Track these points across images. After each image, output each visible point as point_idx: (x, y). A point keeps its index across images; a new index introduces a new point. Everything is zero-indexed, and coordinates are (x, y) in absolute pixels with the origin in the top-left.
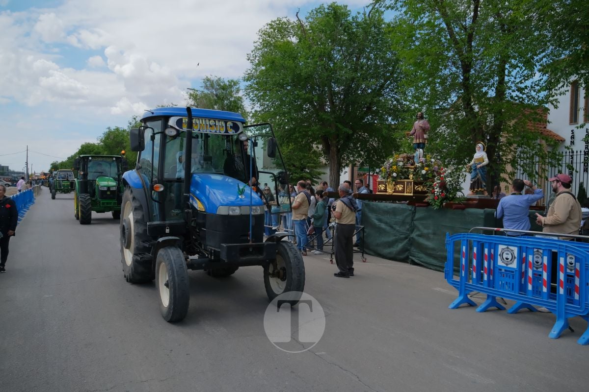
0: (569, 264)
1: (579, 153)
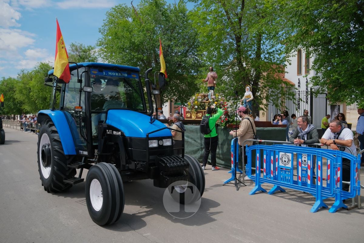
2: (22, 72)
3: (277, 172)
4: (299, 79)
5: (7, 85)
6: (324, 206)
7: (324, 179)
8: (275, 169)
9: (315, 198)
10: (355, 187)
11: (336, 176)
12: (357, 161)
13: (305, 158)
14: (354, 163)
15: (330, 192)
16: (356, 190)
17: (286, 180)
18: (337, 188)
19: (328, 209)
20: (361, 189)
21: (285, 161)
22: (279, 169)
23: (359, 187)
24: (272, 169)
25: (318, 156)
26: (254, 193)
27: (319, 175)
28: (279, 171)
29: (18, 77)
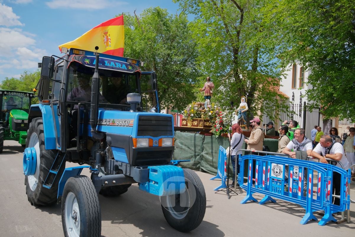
0: (295, 173)
1: (297, 105)
2: (25, 73)
3: (268, 183)
4: (293, 92)
5: (9, 85)
6: (313, 218)
7: (314, 192)
8: (267, 179)
9: (305, 210)
10: (344, 201)
11: (326, 189)
12: (348, 175)
13: (296, 169)
14: (345, 178)
15: (320, 205)
16: (346, 204)
17: (277, 190)
18: (327, 201)
19: (318, 222)
20: (351, 203)
21: (277, 172)
22: (271, 180)
23: (349, 202)
24: (264, 179)
25: (309, 168)
26: (245, 203)
27: (310, 187)
28: (271, 181)
29: (20, 78)
